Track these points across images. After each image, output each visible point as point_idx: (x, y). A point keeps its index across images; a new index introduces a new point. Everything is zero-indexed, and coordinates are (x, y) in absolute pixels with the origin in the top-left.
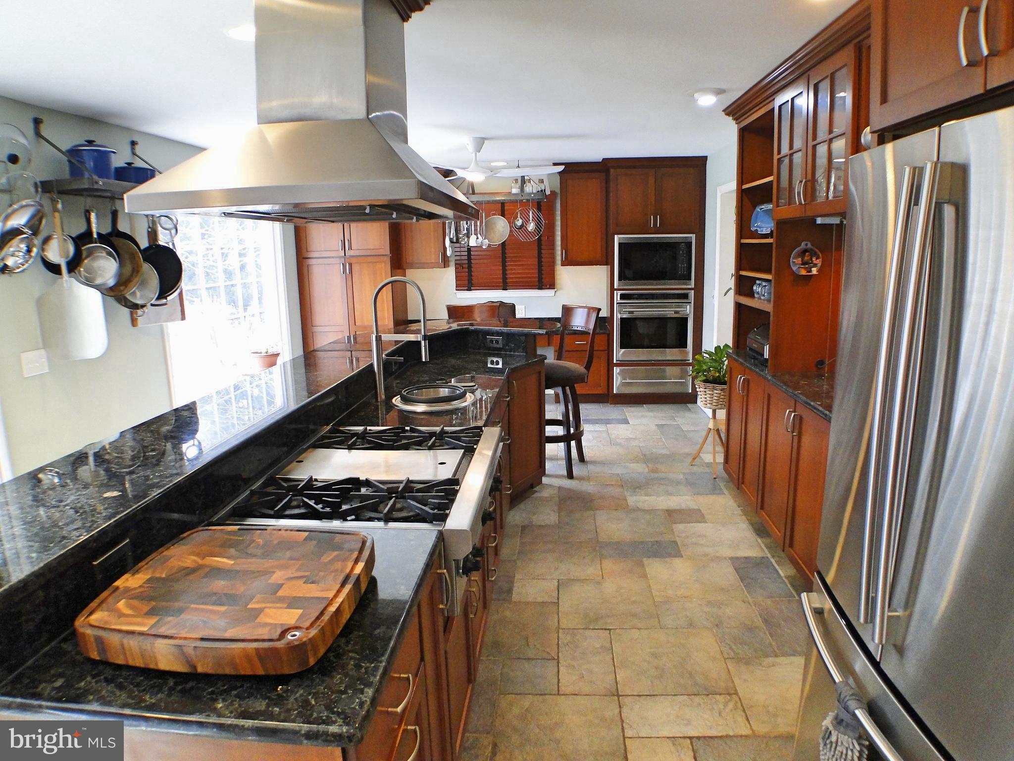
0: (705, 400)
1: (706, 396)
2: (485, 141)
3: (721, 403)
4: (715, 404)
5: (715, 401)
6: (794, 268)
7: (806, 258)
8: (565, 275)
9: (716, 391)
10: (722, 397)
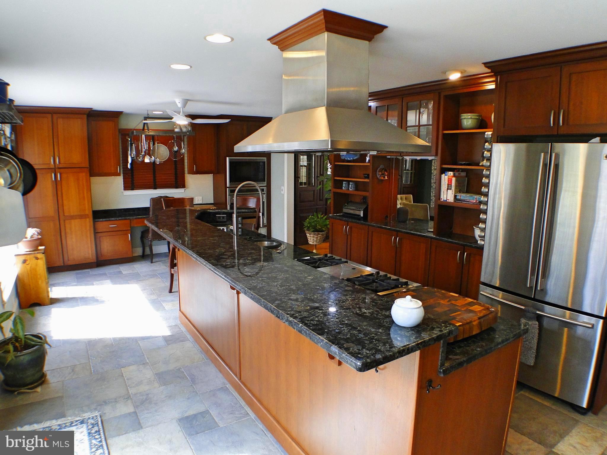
0: (313, 240)
1: (314, 239)
2: (188, 102)
3: (321, 241)
4: (318, 242)
5: (318, 240)
6: (378, 176)
7: (383, 172)
8: (191, 179)
9: (319, 236)
10: (322, 238)
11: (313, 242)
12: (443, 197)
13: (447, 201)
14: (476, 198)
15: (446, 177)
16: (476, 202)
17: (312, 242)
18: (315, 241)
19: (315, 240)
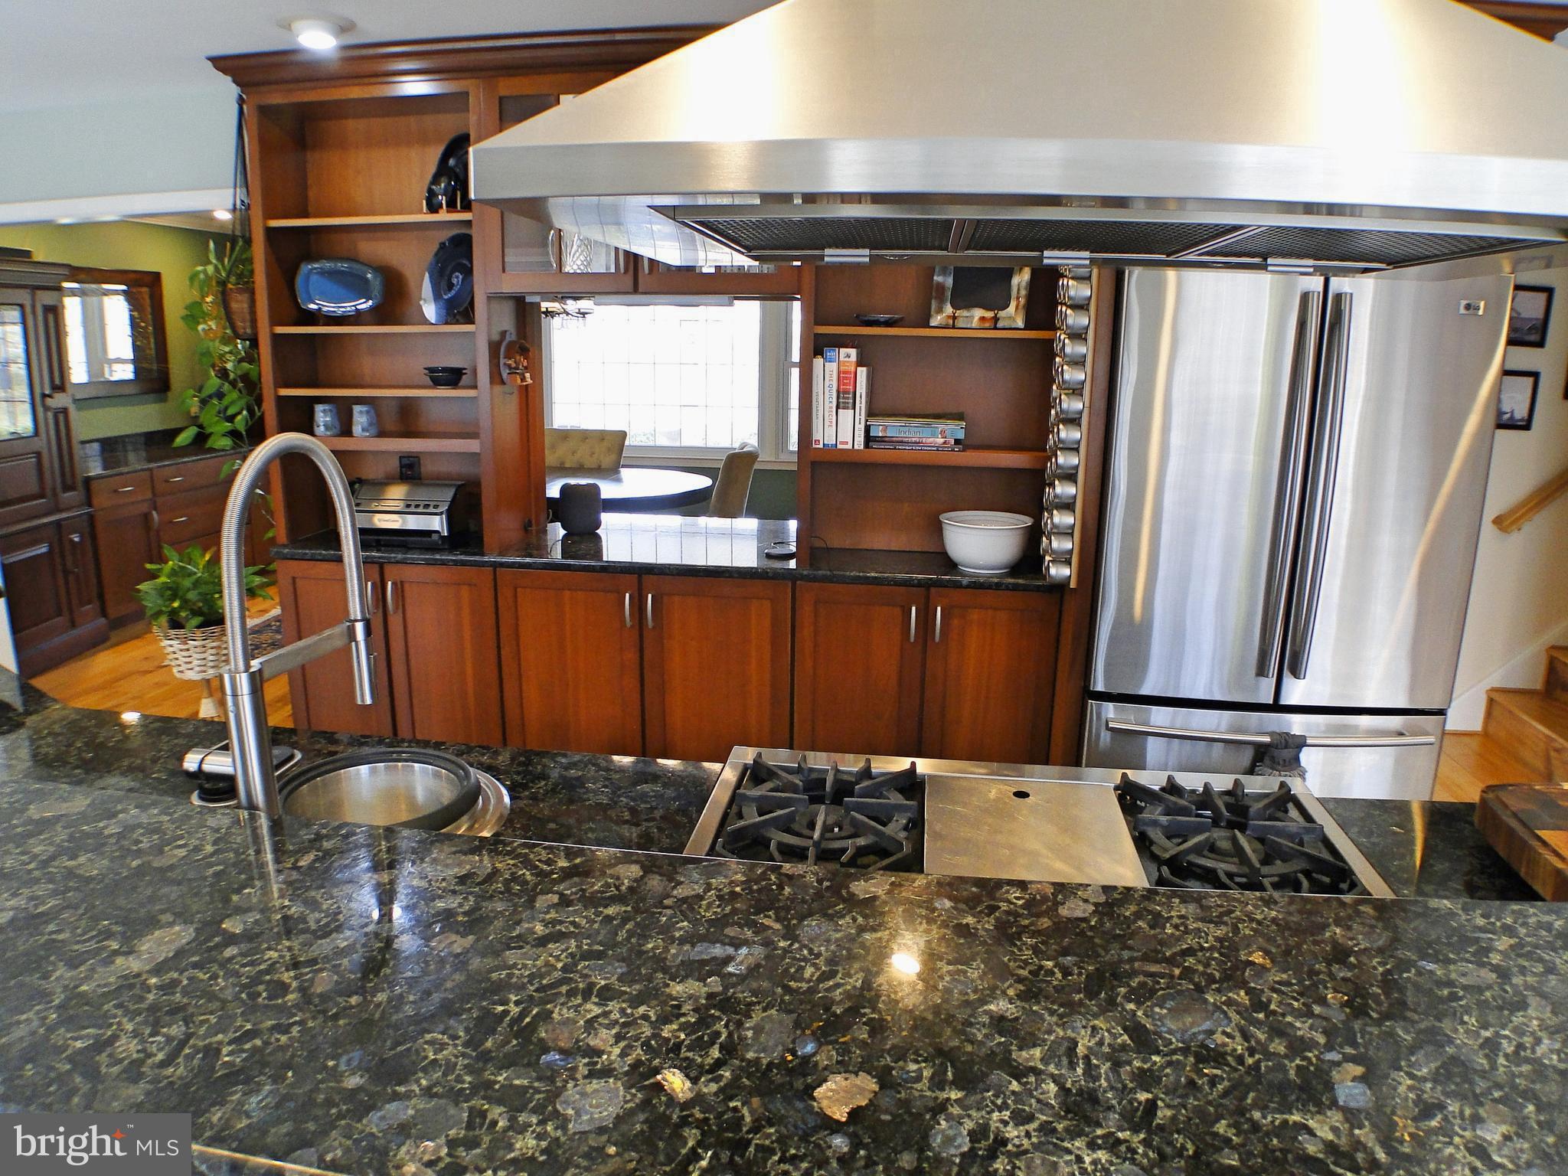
6: (504, 375)
7: (517, 358)
11: (203, 668)
12: (824, 435)
13: (840, 446)
14: (943, 432)
15: (832, 367)
16: (945, 443)
17: (198, 669)
18: (212, 664)
19: (212, 658)
